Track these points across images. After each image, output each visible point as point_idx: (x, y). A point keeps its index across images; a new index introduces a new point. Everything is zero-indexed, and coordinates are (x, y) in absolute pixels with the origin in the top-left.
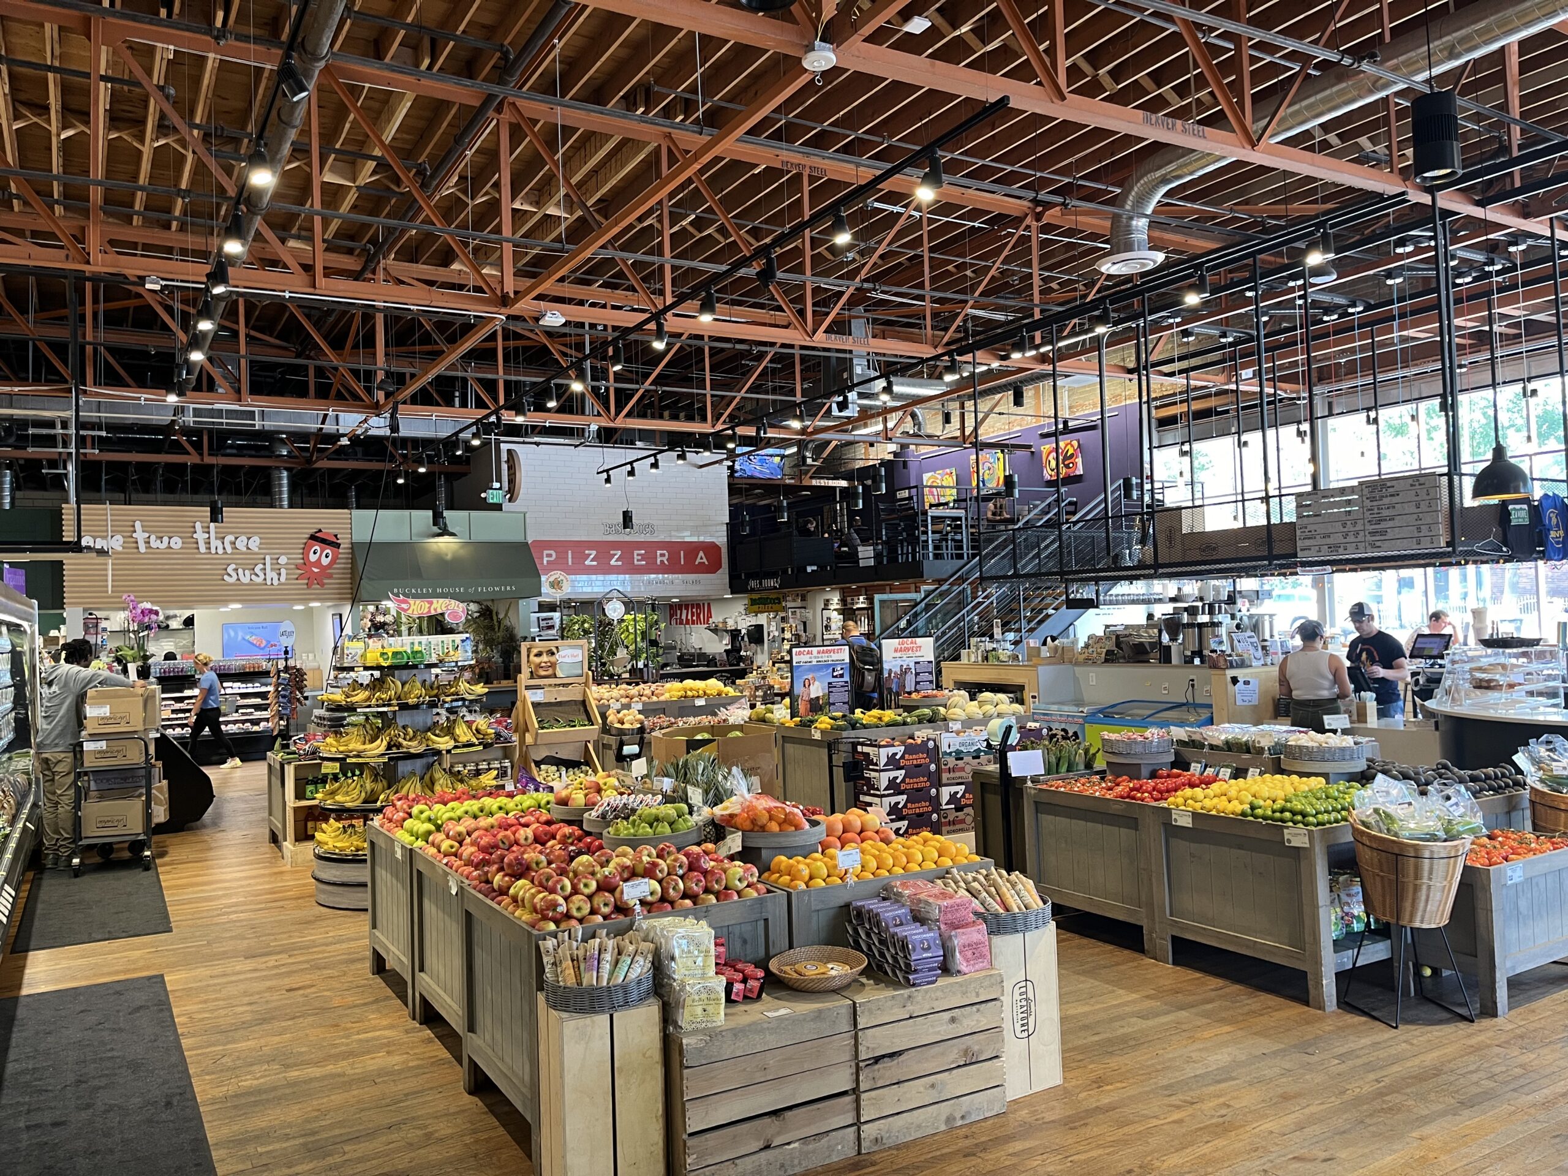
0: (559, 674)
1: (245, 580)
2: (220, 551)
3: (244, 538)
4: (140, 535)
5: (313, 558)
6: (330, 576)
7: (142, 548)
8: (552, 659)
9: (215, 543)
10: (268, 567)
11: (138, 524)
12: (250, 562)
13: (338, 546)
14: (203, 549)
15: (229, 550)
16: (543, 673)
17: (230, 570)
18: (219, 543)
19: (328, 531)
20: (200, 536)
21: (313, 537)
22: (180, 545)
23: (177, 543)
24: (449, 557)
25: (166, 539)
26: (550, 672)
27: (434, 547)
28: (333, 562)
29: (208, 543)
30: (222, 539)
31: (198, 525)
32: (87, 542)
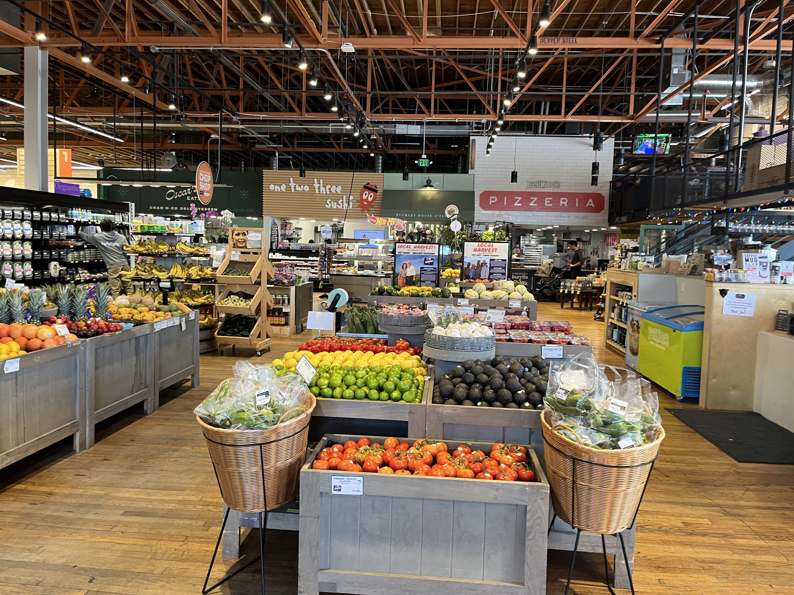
0: (248, 246)
1: (334, 207)
2: (324, 193)
3: (334, 187)
4: (292, 184)
5: (365, 197)
6: (372, 207)
7: (293, 191)
8: (245, 238)
9: (322, 189)
10: (345, 201)
11: (291, 179)
12: (336, 198)
13: (376, 191)
14: (317, 192)
15: (328, 192)
16: (240, 245)
17: (328, 202)
18: (324, 189)
19: (372, 184)
20: (316, 185)
21: (366, 187)
22: (308, 189)
23: (307, 188)
24: (429, 199)
25: (302, 186)
26: (243, 245)
27: (423, 193)
28: (374, 200)
29: (319, 189)
30: (325, 187)
31: (316, 180)
32: (272, 187)
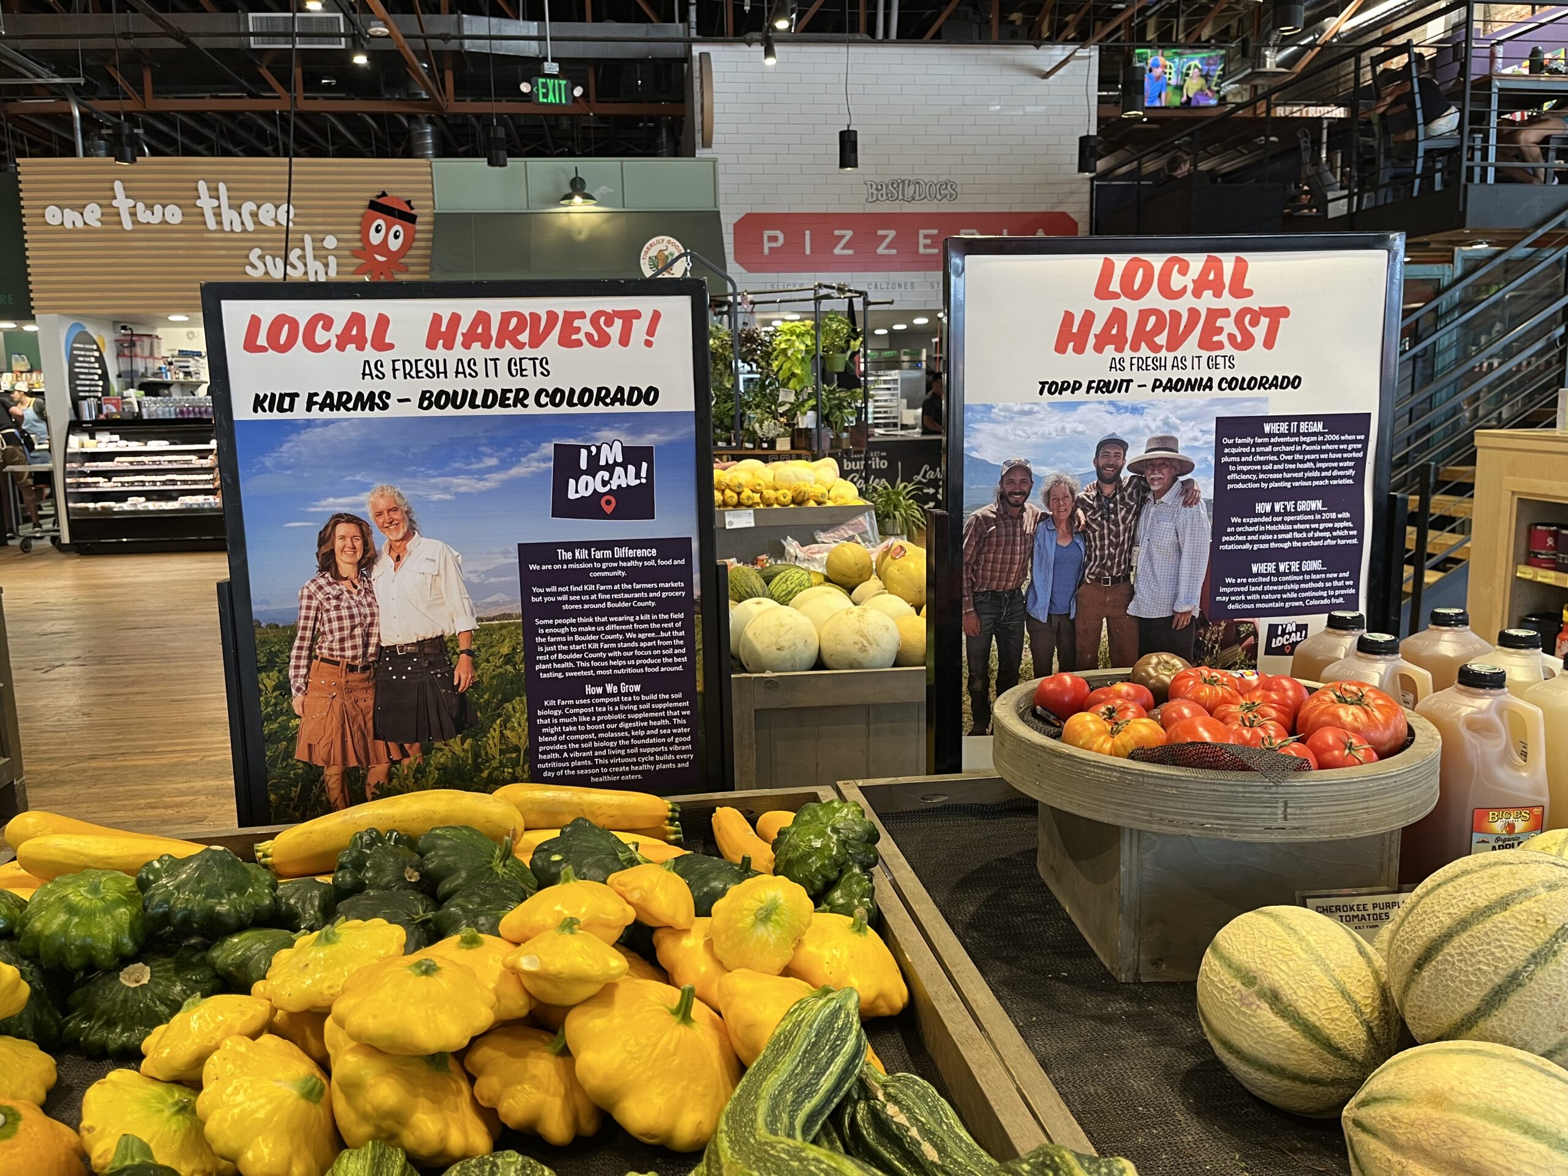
1: (277, 274)
2: (238, 228)
4: (122, 203)
5: (375, 239)
6: (404, 269)
7: (128, 225)
9: (228, 215)
10: (309, 253)
11: (118, 186)
12: (279, 243)
14: (212, 224)
15: (250, 227)
17: (254, 258)
18: (234, 214)
19: (397, 193)
20: (206, 203)
21: (374, 206)
22: (179, 218)
23: (174, 214)
25: (158, 208)
27: (563, 220)
28: (406, 246)
29: (218, 215)
30: (238, 208)
31: (202, 186)
32: (53, 215)
